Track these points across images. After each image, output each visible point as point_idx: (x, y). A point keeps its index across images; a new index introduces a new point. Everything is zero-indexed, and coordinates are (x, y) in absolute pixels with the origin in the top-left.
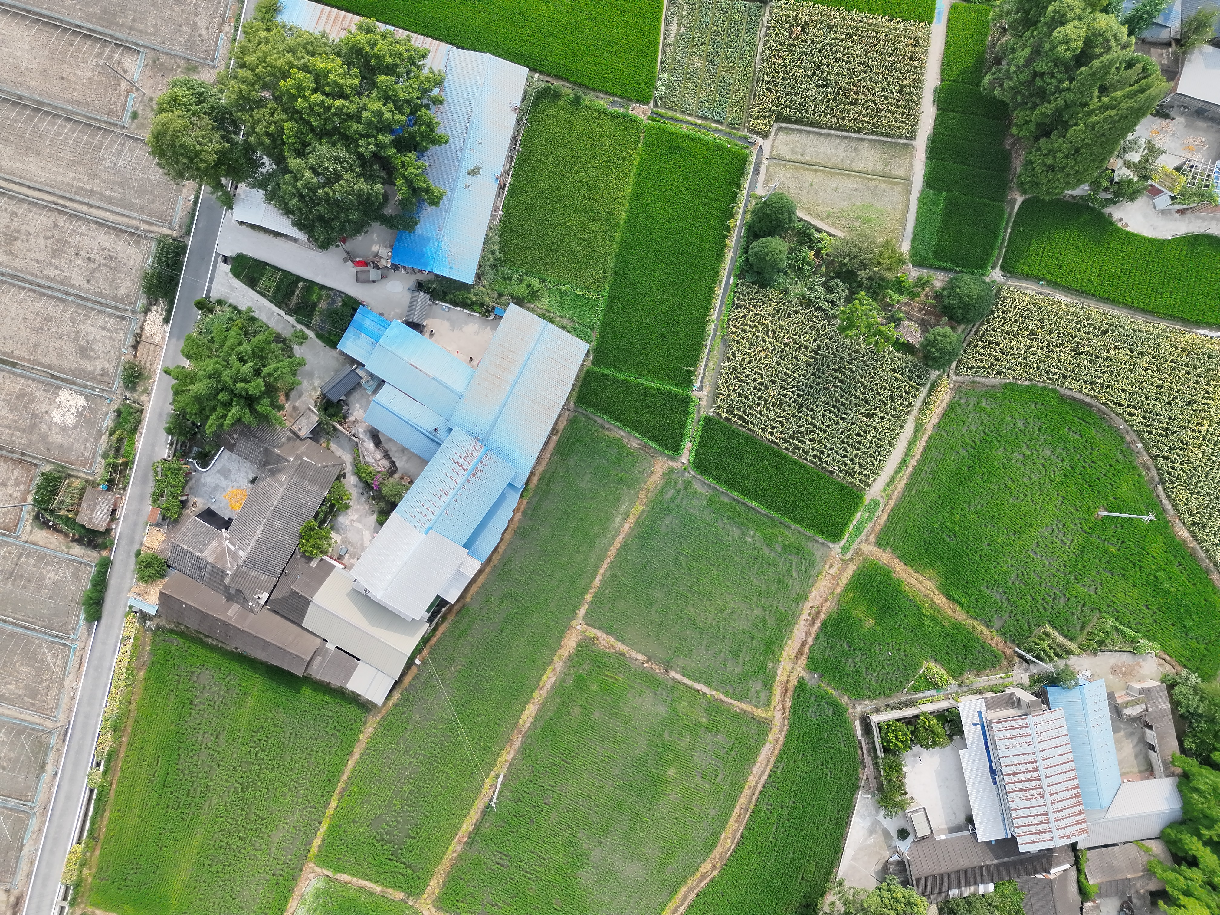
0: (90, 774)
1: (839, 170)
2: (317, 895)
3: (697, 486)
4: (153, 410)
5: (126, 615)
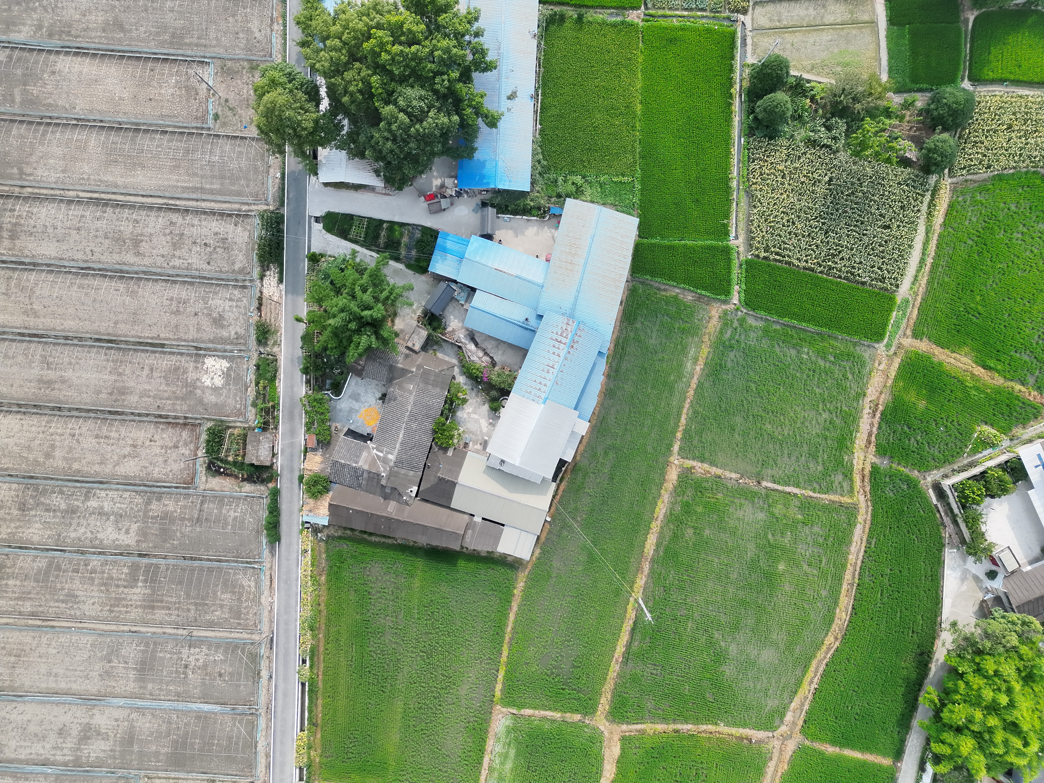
0: (299, 672)
1: (814, 27)
2: (508, 732)
3: (751, 321)
4: (286, 358)
5: (301, 532)
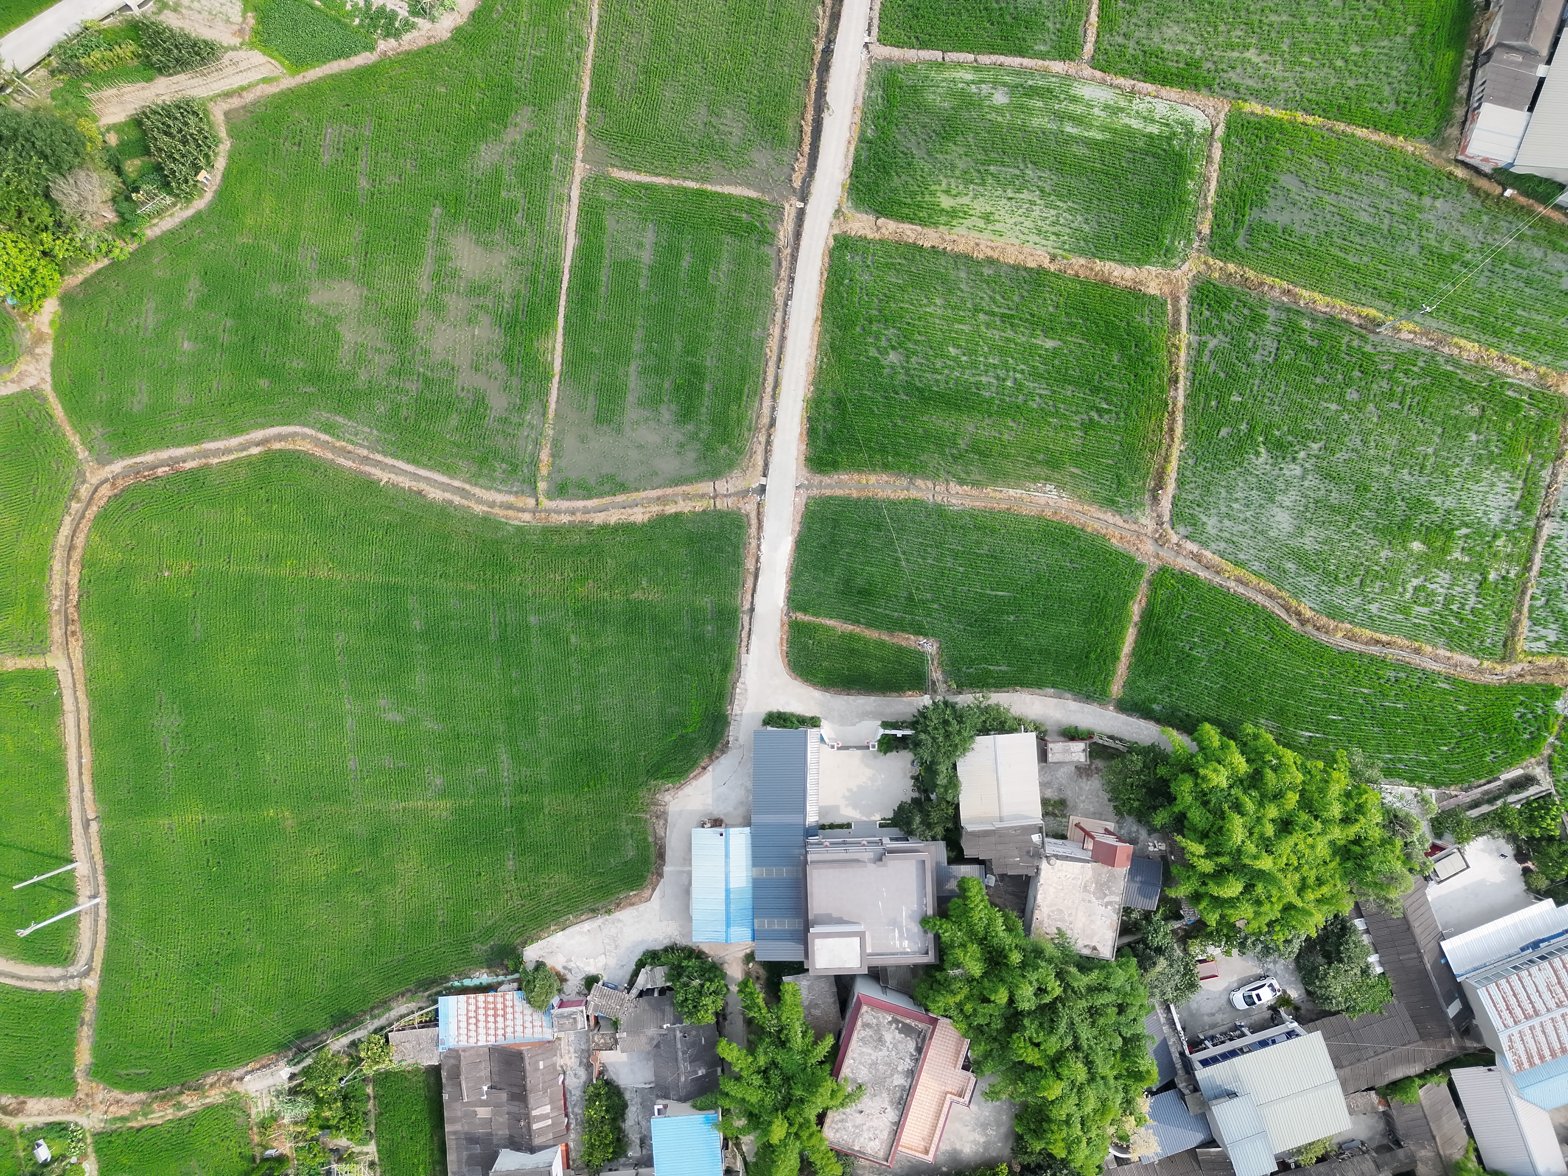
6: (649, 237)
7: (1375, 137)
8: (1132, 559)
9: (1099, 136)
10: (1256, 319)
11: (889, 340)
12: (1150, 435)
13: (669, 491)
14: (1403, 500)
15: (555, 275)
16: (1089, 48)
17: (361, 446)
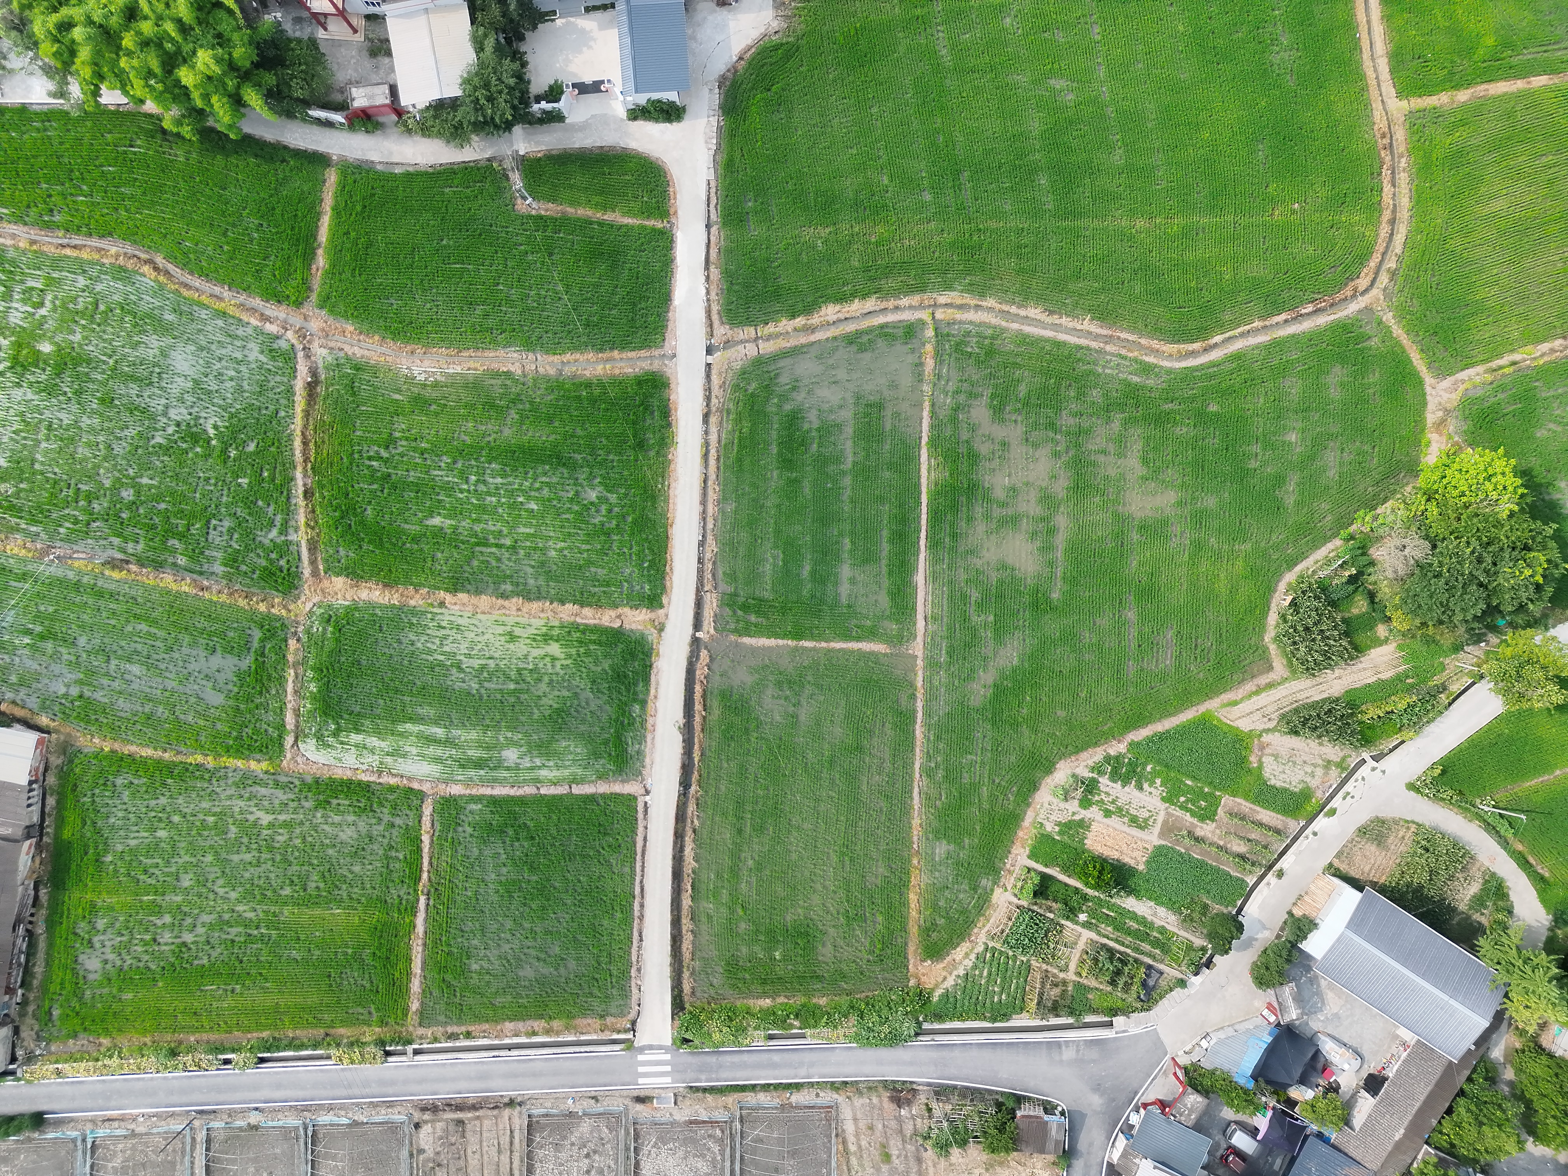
6: (845, 589)
7: (133, 748)
8: (331, 312)
9: (409, 726)
10: (233, 561)
11: (598, 511)
12: (326, 438)
13: (803, 340)
14: (65, 393)
15: (934, 544)
16: (427, 810)
17: (1113, 355)
